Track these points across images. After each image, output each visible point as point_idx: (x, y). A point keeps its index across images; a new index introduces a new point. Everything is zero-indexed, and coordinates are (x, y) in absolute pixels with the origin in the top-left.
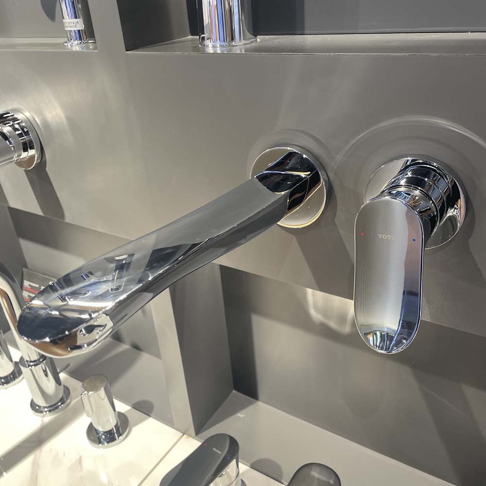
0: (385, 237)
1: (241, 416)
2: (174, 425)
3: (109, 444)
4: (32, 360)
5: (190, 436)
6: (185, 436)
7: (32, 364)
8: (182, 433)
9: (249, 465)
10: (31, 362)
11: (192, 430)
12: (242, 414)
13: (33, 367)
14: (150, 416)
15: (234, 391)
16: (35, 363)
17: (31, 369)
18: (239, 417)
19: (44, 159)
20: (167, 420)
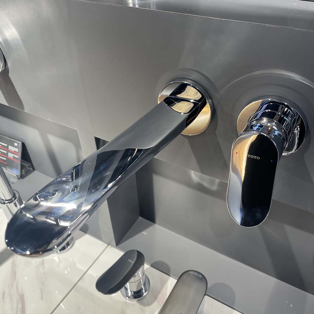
0: (252, 157)
1: (145, 234)
2: (102, 239)
3: (61, 252)
4: (7, 199)
5: (112, 246)
6: (109, 246)
7: (7, 202)
8: (107, 244)
9: (150, 265)
10: (6, 200)
11: (114, 242)
12: (145, 232)
13: (8, 204)
14: (86, 233)
15: (140, 217)
16: (9, 201)
17: (7, 205)
18: (143, 234)
19: (7, 67)
20: (98, 236)
